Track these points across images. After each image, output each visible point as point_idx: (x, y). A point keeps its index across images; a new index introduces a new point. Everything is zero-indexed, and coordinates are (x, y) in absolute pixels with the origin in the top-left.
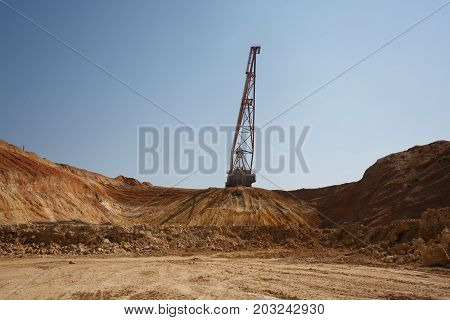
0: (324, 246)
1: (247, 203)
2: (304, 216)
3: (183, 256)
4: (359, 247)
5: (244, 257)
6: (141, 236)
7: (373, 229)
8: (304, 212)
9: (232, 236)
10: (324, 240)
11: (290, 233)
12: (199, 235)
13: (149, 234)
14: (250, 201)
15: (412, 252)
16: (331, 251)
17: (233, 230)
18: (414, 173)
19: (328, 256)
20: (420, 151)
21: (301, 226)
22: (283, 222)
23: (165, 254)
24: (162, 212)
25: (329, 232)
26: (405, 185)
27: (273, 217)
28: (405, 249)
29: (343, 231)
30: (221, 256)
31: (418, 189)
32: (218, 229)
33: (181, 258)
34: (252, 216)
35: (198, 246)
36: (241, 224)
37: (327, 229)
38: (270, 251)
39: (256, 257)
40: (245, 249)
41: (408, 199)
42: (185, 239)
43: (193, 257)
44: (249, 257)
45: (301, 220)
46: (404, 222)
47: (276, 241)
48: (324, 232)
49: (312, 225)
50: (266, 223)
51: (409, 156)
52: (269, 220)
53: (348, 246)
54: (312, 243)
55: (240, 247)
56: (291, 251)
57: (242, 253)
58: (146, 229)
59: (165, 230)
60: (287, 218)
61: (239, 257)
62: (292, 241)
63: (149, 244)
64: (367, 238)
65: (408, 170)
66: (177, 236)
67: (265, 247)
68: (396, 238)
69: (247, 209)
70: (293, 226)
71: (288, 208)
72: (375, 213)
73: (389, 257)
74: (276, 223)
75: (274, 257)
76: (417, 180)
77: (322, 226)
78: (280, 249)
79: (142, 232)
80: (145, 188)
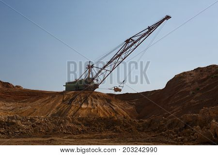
0: (139, 130)
1: (89, 102)
2: (127, 111)
3: (43, 137)
4: (161, 131)
5: (86, 138)
6: (13, 123)
7: (170, 120)
8: (127, 108)
9: (78, 124)
10: (139, 127)
11: (117, 122)
12: (55, 123)
13: (19, 122)
14: (92, 100)
15: (193, 135)
16: (143, 134)
17: (79, 119)
18: (197, 85)
19: (141, 137)
20: (201, 71)
21: (124, 117)
22: (113, 115)
23: (30, 137)
24: (30, 107)
25: (143, 122)
26: (191, 92)
27: (107, 112)
28: (189, 133)
29: (151, 121)
30: (70, 138)
31: (198, 95)
32: (68, 119)
33: (42, 139)
34: (92, 110)
35: (54, 130)
36: (85, 116)
37: (141, 120)
38: (104, 134)
39: (94, 138)
40: (87, 133)
41: (192, 101)
42: (45, 126)
43: (50, 138)
44: (90, 138)
45: (125, 113)
46: (189, 115)
47: (108, 127)
48: (140, 122)
49: (131, 117)
50: (102, 115)
51: (194, 74)
52: (104, 114)
53: (154, 131)
54: (131, 129)
55: (84, 131)
56: (117, 134)
57: (85, 136)
58: (17, 119)
59: (31, 120)
60: (116, 112)
61: (83, 138)
62: (118, 127)
63: (19, 129)
64: (166, 126)
65: (193, 83)
66: (39, 124)
67: (101, 132)
68: (184, 126)
69: (89, 106)
70: (120, 117)
71: (117, 106)
72: (172, 109)
73: (179, 138)
74: (108, 116)
75: (106, 138)
76: (199, 89)
77: (138, 118)
78: (110, 133)
79: (14, 121)
80: (17, 90)
